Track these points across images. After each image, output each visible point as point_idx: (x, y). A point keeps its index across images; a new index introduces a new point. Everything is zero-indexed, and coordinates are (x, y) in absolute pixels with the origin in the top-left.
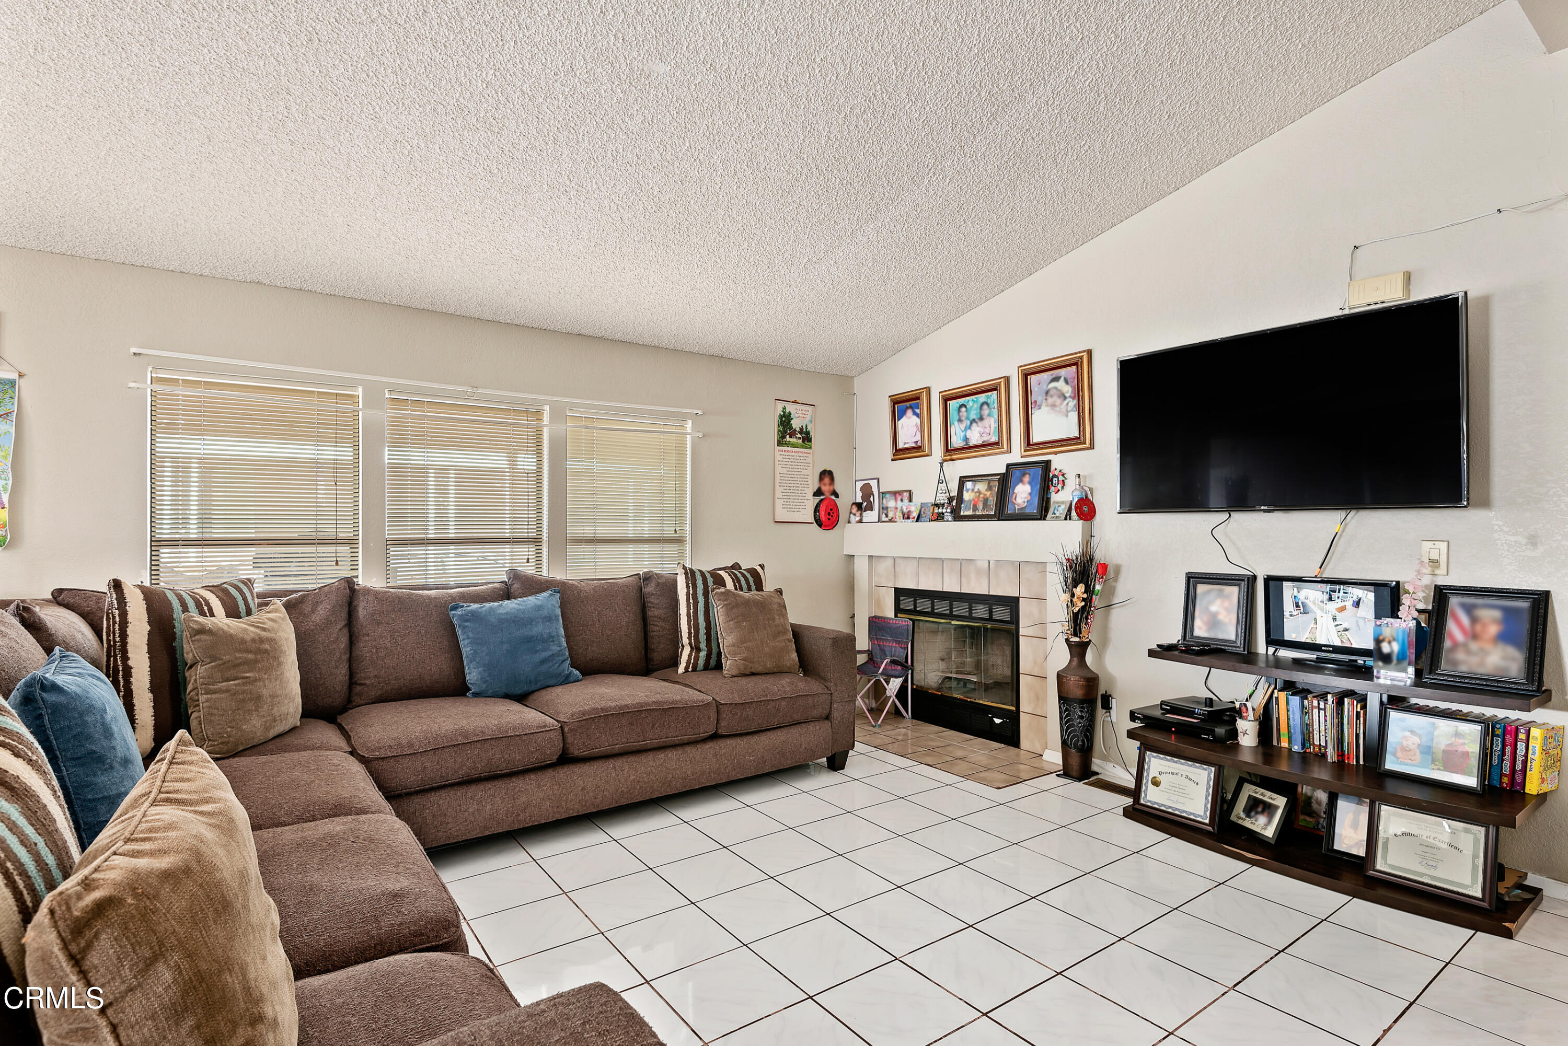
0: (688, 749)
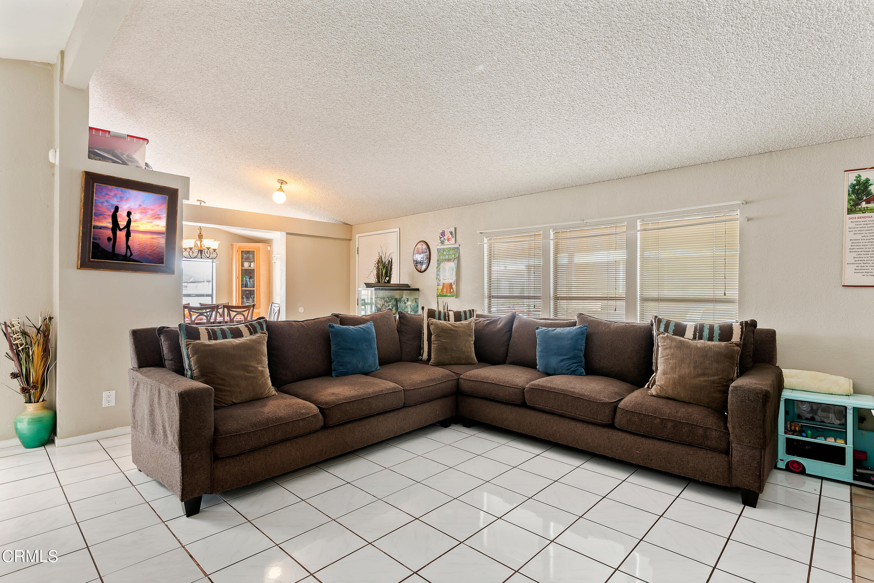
0: (590, 426)
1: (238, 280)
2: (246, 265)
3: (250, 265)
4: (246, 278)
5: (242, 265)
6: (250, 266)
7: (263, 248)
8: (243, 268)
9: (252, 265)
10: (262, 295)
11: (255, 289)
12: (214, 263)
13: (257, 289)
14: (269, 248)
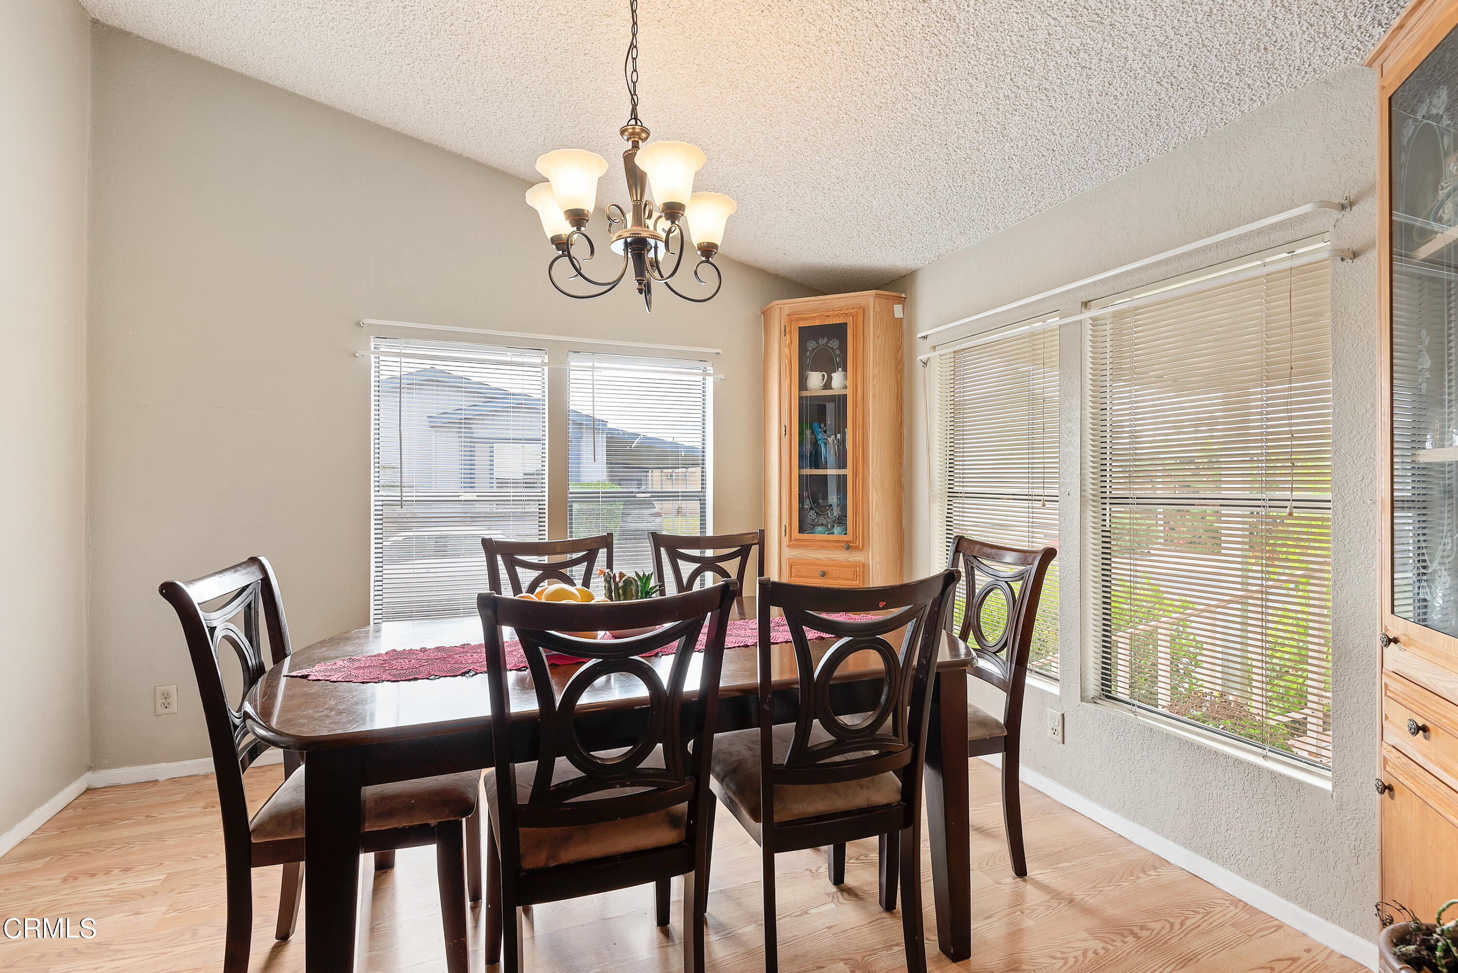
1: (785, 440)
2: (815, 380)
3: (830, 379)
4: (813, 433)
5: (803, 384)
6: (828, 386)
7: (878, 309)
8: (805, 394)
9: (837, 378)
10: (875, 496)
11: (848, 472)
12: (707, 378)
13: (855, 474)
14: (898, 311)
